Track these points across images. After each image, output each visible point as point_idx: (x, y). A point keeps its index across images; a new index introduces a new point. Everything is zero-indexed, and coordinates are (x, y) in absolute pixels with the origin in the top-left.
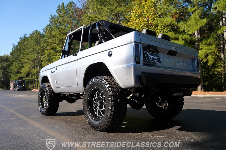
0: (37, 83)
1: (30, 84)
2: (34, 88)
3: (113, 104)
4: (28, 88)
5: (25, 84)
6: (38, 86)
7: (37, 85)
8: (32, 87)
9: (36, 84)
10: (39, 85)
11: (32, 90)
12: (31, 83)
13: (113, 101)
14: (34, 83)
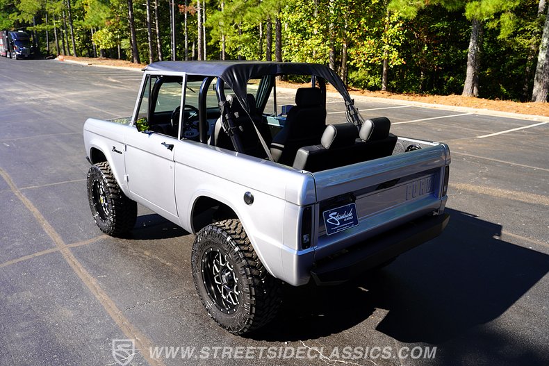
0: (66, 41)
1: (49, 41)
2: (59, 54)
3: (253, 303)
4: (45, 51)
5: (34, 39)
6: (69, 47)
7: (66, 45)
8: (54, 48)
9: (64, 42)
10: (72, 46)
11: (56, 59)
12: (51, 39)
13: (255, 296)
14: (58, 36)
